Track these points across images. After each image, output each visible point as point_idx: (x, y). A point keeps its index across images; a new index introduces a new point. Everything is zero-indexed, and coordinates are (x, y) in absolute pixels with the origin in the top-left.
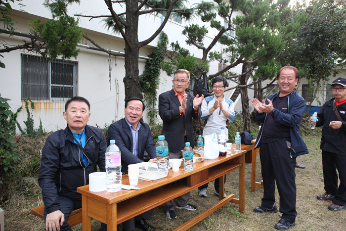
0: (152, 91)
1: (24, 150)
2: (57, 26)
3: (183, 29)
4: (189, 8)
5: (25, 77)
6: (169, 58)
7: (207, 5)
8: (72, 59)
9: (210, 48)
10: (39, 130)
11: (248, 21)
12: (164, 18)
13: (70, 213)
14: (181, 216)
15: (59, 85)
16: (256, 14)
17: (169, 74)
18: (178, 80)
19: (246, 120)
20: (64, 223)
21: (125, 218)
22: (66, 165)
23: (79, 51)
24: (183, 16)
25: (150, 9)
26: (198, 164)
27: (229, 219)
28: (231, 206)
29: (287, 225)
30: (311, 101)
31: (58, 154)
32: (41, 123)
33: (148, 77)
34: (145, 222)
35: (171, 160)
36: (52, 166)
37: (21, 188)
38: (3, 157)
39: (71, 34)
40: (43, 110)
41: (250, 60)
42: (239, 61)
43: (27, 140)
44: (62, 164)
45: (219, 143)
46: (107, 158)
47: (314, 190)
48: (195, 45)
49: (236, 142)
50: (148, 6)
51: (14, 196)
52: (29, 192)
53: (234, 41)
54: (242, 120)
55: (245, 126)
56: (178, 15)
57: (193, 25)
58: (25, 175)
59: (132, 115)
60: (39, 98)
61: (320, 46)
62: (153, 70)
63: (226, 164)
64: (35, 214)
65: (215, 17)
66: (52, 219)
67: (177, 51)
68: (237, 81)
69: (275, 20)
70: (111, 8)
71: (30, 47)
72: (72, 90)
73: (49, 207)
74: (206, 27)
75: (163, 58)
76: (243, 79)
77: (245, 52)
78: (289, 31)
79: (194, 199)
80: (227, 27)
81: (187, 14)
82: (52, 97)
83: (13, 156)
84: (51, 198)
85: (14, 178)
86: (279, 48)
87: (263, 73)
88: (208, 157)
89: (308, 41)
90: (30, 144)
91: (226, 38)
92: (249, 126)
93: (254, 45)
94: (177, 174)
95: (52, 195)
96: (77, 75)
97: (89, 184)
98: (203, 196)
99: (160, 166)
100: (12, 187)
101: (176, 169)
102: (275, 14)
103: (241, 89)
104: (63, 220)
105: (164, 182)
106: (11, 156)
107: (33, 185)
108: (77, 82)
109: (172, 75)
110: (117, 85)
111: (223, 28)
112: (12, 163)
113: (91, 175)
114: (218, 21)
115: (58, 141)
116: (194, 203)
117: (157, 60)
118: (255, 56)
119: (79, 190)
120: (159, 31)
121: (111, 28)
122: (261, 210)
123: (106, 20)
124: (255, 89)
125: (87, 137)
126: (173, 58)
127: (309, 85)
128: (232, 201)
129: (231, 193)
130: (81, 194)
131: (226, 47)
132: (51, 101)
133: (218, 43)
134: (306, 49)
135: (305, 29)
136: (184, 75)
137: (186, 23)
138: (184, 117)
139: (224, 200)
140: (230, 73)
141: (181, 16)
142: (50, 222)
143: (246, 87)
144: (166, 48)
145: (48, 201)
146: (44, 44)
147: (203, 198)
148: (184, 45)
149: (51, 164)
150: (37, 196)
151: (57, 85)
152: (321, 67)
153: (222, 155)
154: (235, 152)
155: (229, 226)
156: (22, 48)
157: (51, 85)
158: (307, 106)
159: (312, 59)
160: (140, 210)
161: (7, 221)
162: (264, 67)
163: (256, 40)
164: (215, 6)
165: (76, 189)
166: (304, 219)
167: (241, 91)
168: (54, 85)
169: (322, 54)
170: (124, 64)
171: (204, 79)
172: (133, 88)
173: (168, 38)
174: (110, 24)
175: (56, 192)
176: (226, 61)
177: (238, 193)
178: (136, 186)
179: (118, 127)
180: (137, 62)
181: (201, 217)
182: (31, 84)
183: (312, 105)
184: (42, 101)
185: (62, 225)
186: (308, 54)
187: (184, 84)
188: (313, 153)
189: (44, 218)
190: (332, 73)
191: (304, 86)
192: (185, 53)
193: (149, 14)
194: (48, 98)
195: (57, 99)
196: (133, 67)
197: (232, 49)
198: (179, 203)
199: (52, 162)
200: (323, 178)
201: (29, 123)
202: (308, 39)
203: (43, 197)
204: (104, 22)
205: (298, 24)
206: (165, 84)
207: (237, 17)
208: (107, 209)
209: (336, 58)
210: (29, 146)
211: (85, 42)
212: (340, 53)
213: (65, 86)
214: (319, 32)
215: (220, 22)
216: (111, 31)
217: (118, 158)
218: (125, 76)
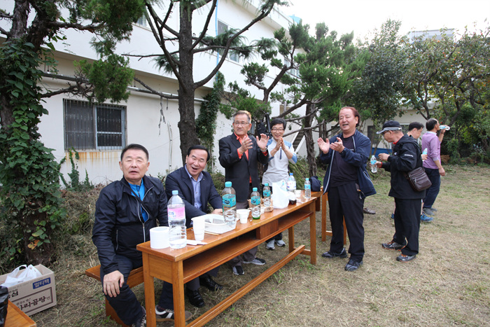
0: (209, 137)
1: (71, 205)
2: (105, 67)
3: (242, 68)
4: (248, 45)
5: (68, 124)
6: (227, 99)
7: (268, 42)
8: (122, 103)
9: (271, 88)
10: (85, 182)
11: (311, 59)
12: (221, 57)
13: (129, 273)
14: (249, 271)
15: (106, 133)
16: (320, 51)
17: (228, 117)
18: (238, 123)
19: (311, 165)
20: (124, 284)
21: (192, 277)
22: (123, 220)
23: (129, 93)
24: (241, 54)
25: (205, 46)
26: (266, 214)
27: (300, 271)
28: (302, 258)
29: (356, 265)
30: (377, 143)
31: (114, 208)
32: (87, 175)
33: (204, 121)
34: (211, 280)
35: (239, 211)
36: (108, 221)
37: (70, 247)
38: (50, 213)
39: (121, 74)
40: (89, 160)
41: (315, 101)
42: (303, 102)
43: (73, 193)
44: (119, 219)
45: (288, 190)
46: (170, 211)
47: (386, 237)
48: (255, 85)
49: (306, 189)
50: (203, 43)
51: (63, 256)
52: (79, 251)
53: (297, 80)
54: (307, 165)
55: (311, 171)
56: (236, 53)
57: (252, 63)
58: (74, 233)
59: (194, 167)
60: (84, 147)
61: (384, 85)
62: (210, 113)
63: (296, 214)
64: (89, 275)
65: (276, 55)
66: (110, 280)
67: (236, 93)
68: (301, 124)
69: (340, 57)
70: (163, 47)
71: (75, 91)
72: (120, 137)
73: (107, 267)
74: (266, 65)
75: (219, 100)
76: (306, 121)
77: (310, 93)
78: (354, 69)
79: (261, 252)
80: (289, 65)
81: (246, 52)
82: (98, 145)
83: (60, 213)
84: (109, 257)
85: (62, 236)
86: (345, 87)
87: (329, 114)
88: (278, 206)
89: (373, 80)
90: (77, 198)
91: (288, 77)
92: (315, 172)
93: (319, 85)
94: (246, 226)
95: (109, 253)
96: (126, 121)
97: (149, 240)
98: (271, 249)
99: (227, 219)
100: (60, 246)
101: (244, 220)
102: (339, 52)
103: (306, 131)
104: (122, 281)
105: (232, 235)
106: (58, 212)
107: (83, 243)
108: (126, 128)
109: (232, 118)
110: (170, 131)
111: (285, 67)
112: (60, 220)
113: (152, 231)
114: (279, 59)
115: (114, 193)
116: (262, 257)
117: (213, 102)
118: (320, 96)
119: (139, 247)
120: (216, 70)
121: (163, 68)
122: (329, 255)
123: (156, 60)
124: (320, 132)
125: (146, 189)
126: (231, 99)
127: (374, 126)
128: (302, 252)
129: (300, 245)
130: (141, 252)
131: (287, 87)
132: (97, 151)
133: (279, 83)
134: (371, 89)
135: (369, 68)
136: (245, 116)
137: (244, 62)
138: (247, 162)
139: (295, 251)
140: (292, 115)
141: (239, 53)
142: (108, 284)
143: (311, 130)
144: (222, 89)
145: (105, 260)
146: (92, 86)
147: (271, 251)
148: (243, 86)
149: (107, 219)
150: (89, 255)
151: (103, 133)
152: (387, 107)
153: (292, 203)
154: (304, 200)
155: (301, 279)
156: (67, 92)
157: (97, 132)
158: (373, 148)
159: (377, 99)
160: (207, 267)
161: (57, 283)
162: (329, 107)
163: (321, 79)
164: (276, 43)
165: (135, 247)
166: (378, 268)
167: (306, 134)
168: (100, 132)
169: (387, 93)
170: (178, 107)
171: (267, 121)
172: (189, 133)
173: (225, 78)
174: (161, 63)
175: (113, 251)
176: (288, 102)
177: (308, 243)
178: (202, 241)
179: (176, 177)
180: (193, 104)
181: (271, 271)
182: (75, 132)
183: (378, 147)
184: (87, 151)
185: (121, 286)
186: (373, 93)
187: (244, 126)
188: (382, 197)
189: (102, 280)
190: (398, 114)
191: (369, 127)
192: (245, 94)
193: (203, 53)
194: (94, 147)
195: (104, 147)
196: (188, 110)
197: (295, 90)
198: (246, 257)
199: (108, 217)
200: (393, 223)
201: (74, 175)
202: (372, 78)
203: (99, 257)
204: (155, 62)
205: (362, 62)
206: (223, 127)
207: (298, 55)
208: (172, 267)
209: (400, 98)
210: (77, 201)
211: (133, 84)
212: (405, 92)
213: (112, 133)
214: (383, 71)
215: (280, 60)
216: (162, 72)
217: (182, 211)
218: (179, 120)
